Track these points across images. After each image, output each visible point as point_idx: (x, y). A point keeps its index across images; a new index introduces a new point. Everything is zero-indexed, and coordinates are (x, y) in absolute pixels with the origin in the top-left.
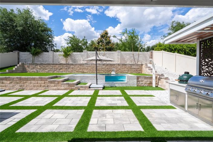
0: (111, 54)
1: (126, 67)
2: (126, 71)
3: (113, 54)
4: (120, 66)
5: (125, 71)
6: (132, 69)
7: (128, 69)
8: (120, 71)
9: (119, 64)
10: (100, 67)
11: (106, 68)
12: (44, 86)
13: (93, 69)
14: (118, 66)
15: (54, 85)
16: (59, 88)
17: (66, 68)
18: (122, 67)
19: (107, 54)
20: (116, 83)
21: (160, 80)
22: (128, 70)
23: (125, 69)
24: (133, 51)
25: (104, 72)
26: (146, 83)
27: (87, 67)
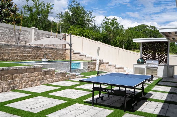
6: (58, 54)
7: (54, 54)
10: (25, 50)
11: (33, 52)
12: (39, 80)
13: (17, 54)
15: (49, 77)
16: (54, 79)
18: (49, 52)
21: (101, 65)
23: (52, 55)
24: (52, 32)
26: (92, 68)
27: (8, 50)
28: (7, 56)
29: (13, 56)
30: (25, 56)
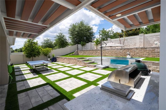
0: (132, 38)
1: (147, 51)
2: (146, 55)
3: (134, 38)
4: (138, 50)
5: (144, 55)
6: (155, 52)
7: (148, 52)
8: (138, 55)
9: (137, 48)
10: (118, 51)
11: (123, 52)
13: (112, 53)
14: (136, 50)
15: (79, 63)
17: (95, 53)
18: (141, 51)
19: (128, 39)
20: (119, 66)
22: (149, 54)
23: (144, 53)
25: (121, 55)
26: (154, 70)
27: (108, 51)
28: (107, 54)
29: (110, 54)
30: (117, 54)
